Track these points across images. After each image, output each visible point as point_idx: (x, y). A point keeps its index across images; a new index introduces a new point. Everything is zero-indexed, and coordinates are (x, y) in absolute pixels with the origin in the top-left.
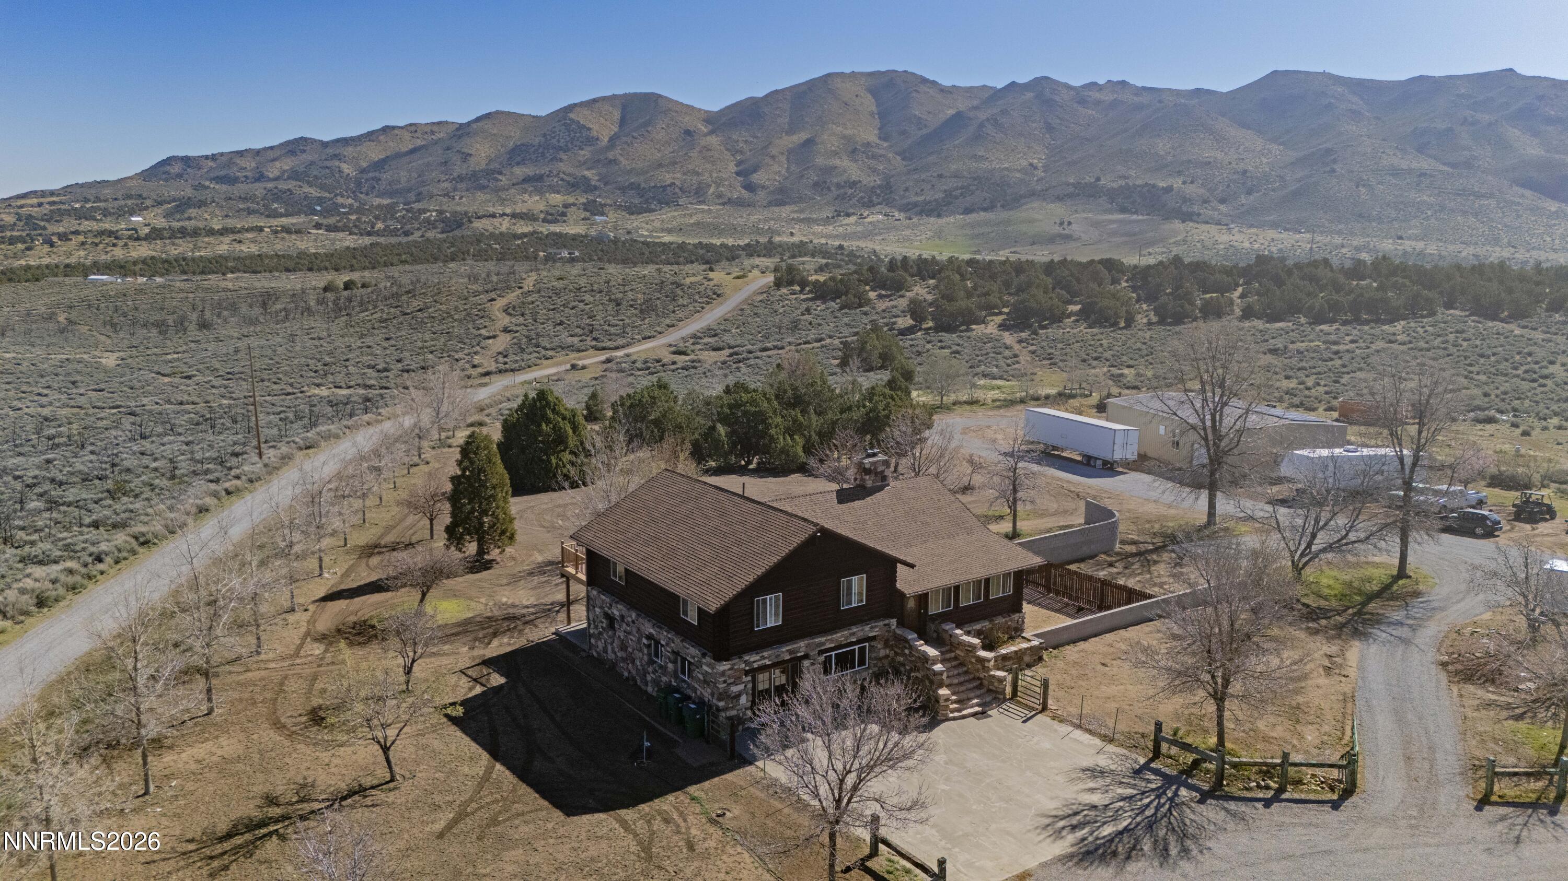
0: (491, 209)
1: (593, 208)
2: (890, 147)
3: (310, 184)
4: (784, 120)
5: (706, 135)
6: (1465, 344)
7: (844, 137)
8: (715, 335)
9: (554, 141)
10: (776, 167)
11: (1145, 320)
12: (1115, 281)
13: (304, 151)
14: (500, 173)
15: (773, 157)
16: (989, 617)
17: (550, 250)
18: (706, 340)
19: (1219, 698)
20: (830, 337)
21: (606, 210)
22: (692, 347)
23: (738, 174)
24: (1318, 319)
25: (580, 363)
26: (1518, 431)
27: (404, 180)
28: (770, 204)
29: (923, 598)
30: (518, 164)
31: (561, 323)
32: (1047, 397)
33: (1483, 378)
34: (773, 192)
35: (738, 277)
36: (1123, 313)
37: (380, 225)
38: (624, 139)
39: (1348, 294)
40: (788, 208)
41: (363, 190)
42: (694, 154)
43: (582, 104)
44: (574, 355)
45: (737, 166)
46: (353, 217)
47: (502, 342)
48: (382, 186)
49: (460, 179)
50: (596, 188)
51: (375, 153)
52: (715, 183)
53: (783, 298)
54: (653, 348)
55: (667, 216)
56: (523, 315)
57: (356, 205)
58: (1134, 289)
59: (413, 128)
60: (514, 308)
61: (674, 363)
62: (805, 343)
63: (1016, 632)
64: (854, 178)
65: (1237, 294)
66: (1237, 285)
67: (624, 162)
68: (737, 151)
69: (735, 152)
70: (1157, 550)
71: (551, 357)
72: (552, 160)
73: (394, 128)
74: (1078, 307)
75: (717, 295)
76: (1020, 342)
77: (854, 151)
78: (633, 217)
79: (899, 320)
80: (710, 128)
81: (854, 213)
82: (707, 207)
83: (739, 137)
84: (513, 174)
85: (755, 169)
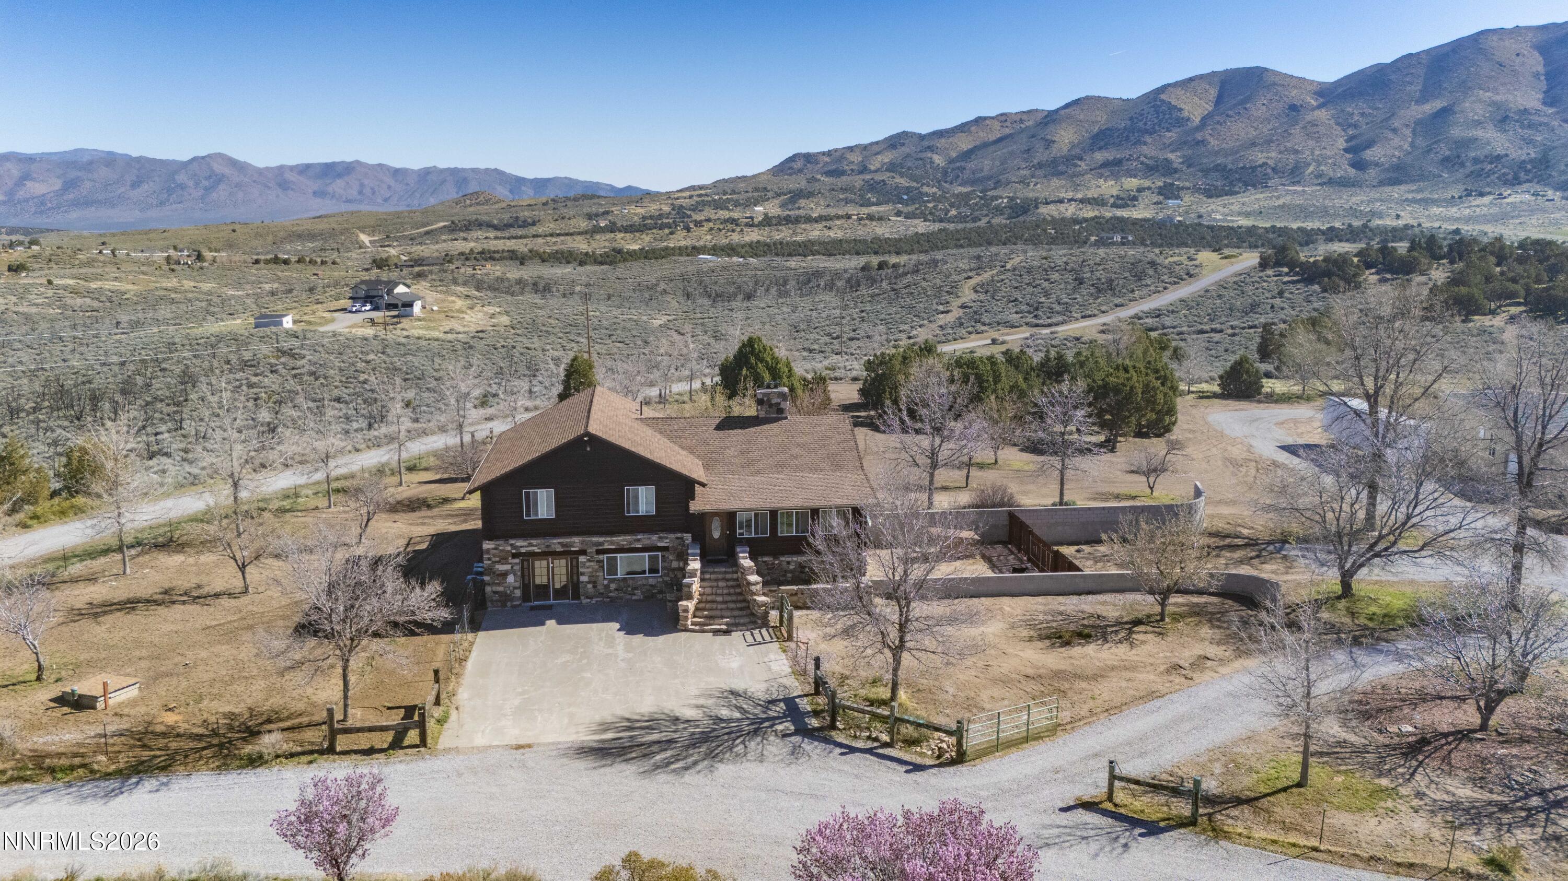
0: (1062, 195)
1: (1168, 192)
2: (1558, 113)
3: (902, 175)
4: (1415, 88)
5: (1313, 109)
7: (1493, 104)
9: (1141, 124)
10: (1397, 141)
13: (904, 144)
14: (1081, 159)
15: (1395, 130)
21: (1182, 193)
23: (1346, 150)
27: (987, 168)
28: (1381, 183)
30: (1100, 148)
34: (1386, 170)
37: (953, 212)
38: (1217, 118)
40: (1403, 188)
41: (949, 179)
42: (1296, 131)
43: (1176, 84)
45: (1346, 141)
46: (930, 205)
48: (966, 175)
49: (1040, 166)
50: (1176, 171)
51: (964, 143)
52: (1317, 161)
55: (1252, 199)
57: (939, 193)
59: (1003, 118)
64: (1499, 151)
67: (1213, 142)
68: (1350, 126)
69: (1345, 125)
72: (1135, 143)
73: (985, 118)
77: (1505, 119)
78: (1210, 200)
80: (1322, 100)
81: (1489, 193)
82: (1300, 188)
83: (1355, 109)
84: (1093, 159)
85: (1369, 144)
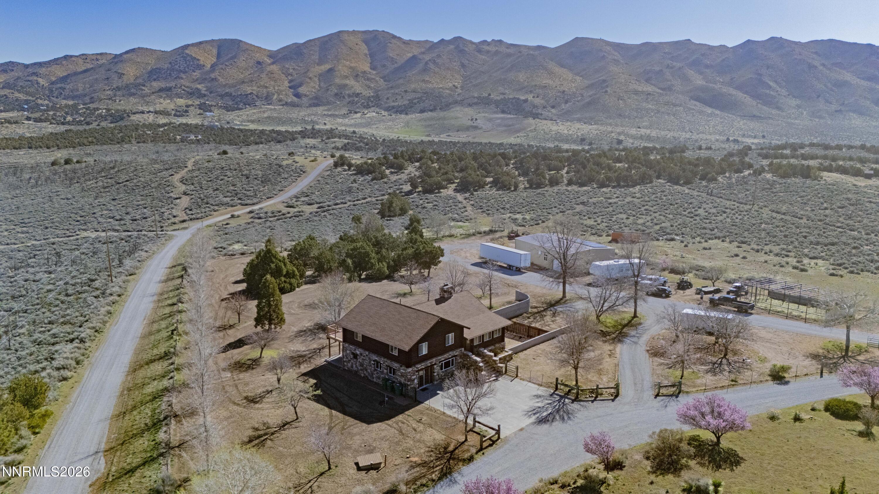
0: (141, 108)
1: (204, 108)
2: (377, 74)
3: (19, 91)
4: (316, 57)
5: (270, 65)
6: (664, 198)
7: (351, 68)
8: (307, 196)
9: (177, 67)
10: (312, 84)
11: (523, 186)
12: (507, 165)
13: (13, 70)
14: (144, 86)
15: (310, 78)
16: (493, 344)
17: (183, 135)
18: (303, 199)
19: (576, 368)
20: (370, 197)
21: (213, 108)
22: (296, 203)
23: (290, 87)
24: (602, 185)
25: (236, 213)
26: (683, 244)
27: (80, 89)
28: (310, 106)
29: (472, 340)
30: (155, 80)
31: (217, 189)
32: (485, 232)
33: (671, 216)
34: (311, 99)
35: (313, 161)
36: (513, 183)
37: (69, 118)
38: (221, 66)
39: (615, 172)
40: (321, 108)
41: (54, 95)
42: (263, 76)
43: (193, 45)
44: (230, 209)
45: (289, 83)
46: (51, 113)
47: (185, 201)
48: (67, 93)
49: (118, 89)
50: (205, 95)
51: (60, 72)
52: (277, 93)
53: (340, 174)
54: (274, 204)
55: (249, 112)
56: (193, 184)
57: (51, 104)
58: (517, 169)
59: (84, 57)
60: (187, 180)
61: (289, 213)
62: (357, 200)
63: (503, 349)
64: (357, 91)
65: (565, 171)
66: (564, 167)
67: (221, 80)
68: (289, 75)
69: (287, 75)
70: (545, 310)
71: (217, 210)
72: (176, 78)
73: (71, 56)
74: (491, 179)
75: (301, 172)
76: (465, 199)
77: (357, 76)
78: (229, 113)
79: (404, 187)
80: (272, 60)
81: (359, 112)
82: (273, 107)
83: (290, 65)
84: (151, 86)
85: (301, 85)
